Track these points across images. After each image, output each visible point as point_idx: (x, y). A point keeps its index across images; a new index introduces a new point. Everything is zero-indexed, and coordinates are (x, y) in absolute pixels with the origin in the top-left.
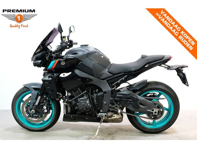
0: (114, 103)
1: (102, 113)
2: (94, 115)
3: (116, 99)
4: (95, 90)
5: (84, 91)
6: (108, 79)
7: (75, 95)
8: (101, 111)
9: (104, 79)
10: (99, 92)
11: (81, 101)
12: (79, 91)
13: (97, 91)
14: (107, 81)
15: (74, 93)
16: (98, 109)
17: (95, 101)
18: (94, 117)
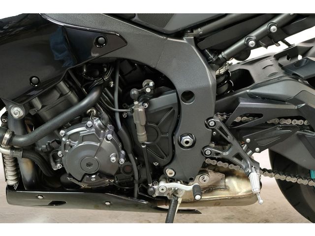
0: (230, 138)
1: (172, 180)
2: (137, 189)
3: (238, 119)
4: (139, 86)
5: (89, 92)
6: (200, 31)
7: (45, 114)
8: (169, 172)
9: (179, 34)
10: (157, 93)
11: (76, 144)
12: (62, 95)
13: (148, 90)
14: (197, 40)
15: (42, 102)
16: (156, 164)
17: (142, 136)
18: (140, 197)
